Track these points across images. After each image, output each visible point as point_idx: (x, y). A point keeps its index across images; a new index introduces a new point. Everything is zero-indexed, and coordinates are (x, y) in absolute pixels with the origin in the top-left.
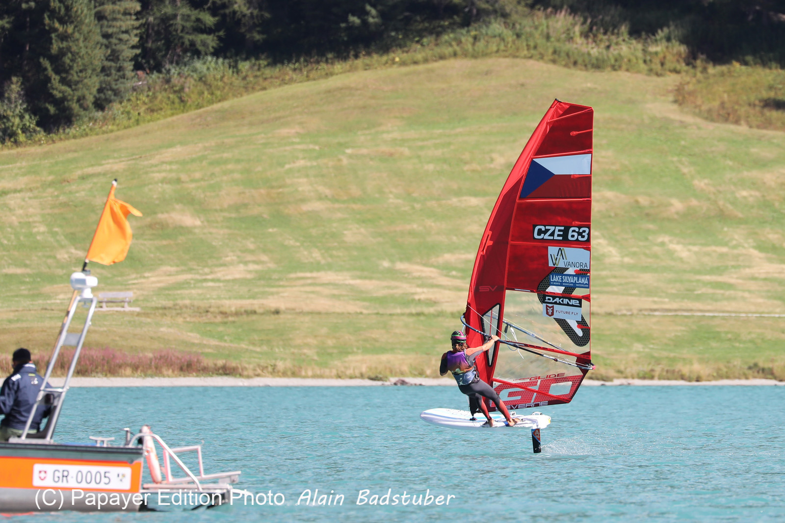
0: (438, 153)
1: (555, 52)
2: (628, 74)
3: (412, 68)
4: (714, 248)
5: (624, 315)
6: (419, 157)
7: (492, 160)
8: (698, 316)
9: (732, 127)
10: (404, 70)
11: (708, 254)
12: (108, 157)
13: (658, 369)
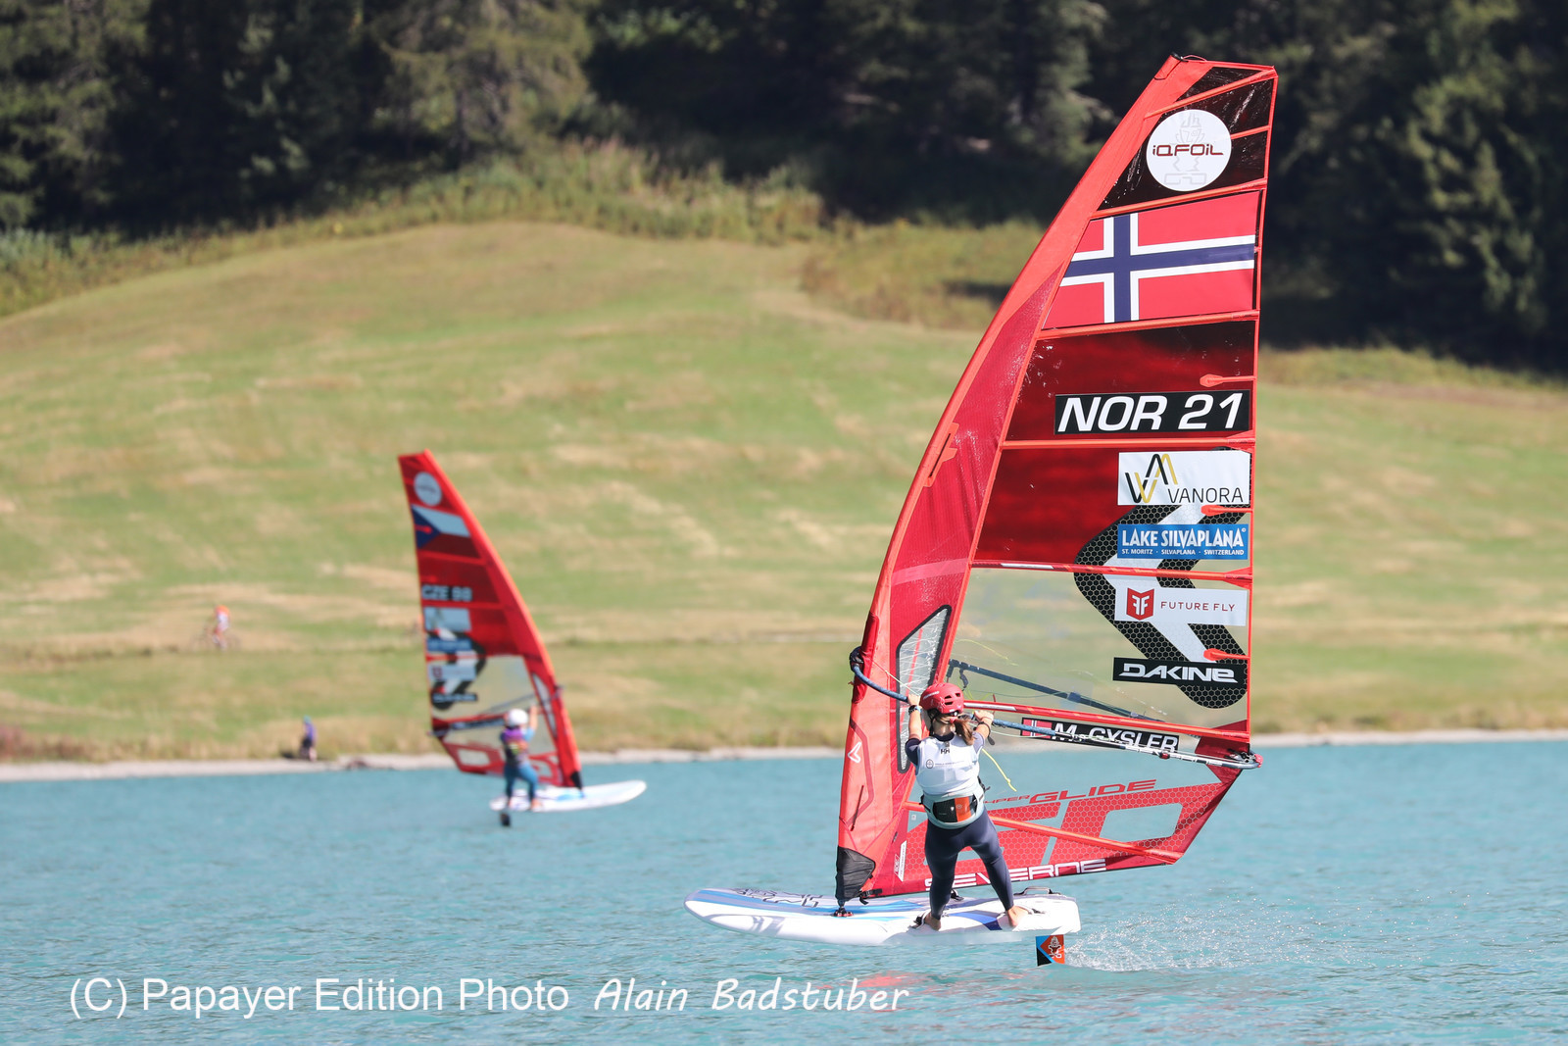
0: (411, 381)
1: (602, 210)
2: (724, 244)
3: (363, 242)
4: (870, 528)
6: (378, 389)
9: (895, 328)
10: (351, 245)
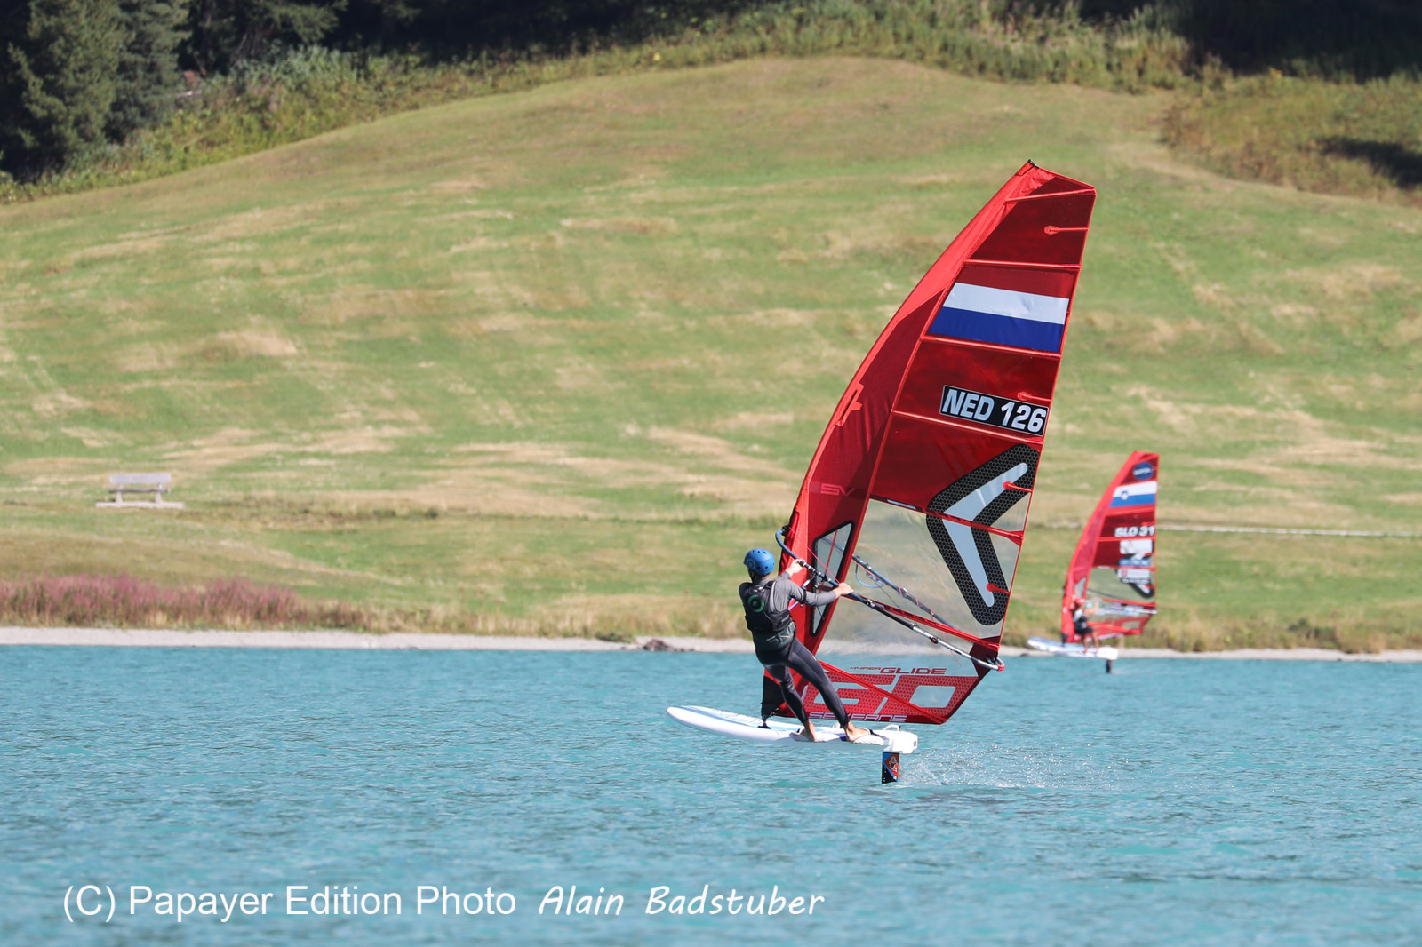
0: (730, 227)
1: (945, 47)
2: (1078, 89)
3: (685, 73)
4: (1230, 408)
5: (1065, 529)
6: (694, 235)
7: (828, 243)
8: (1200, 532)
9: (1267, 189)
10: (671, 76)
11: (1218, 420)
12: (129, 228)
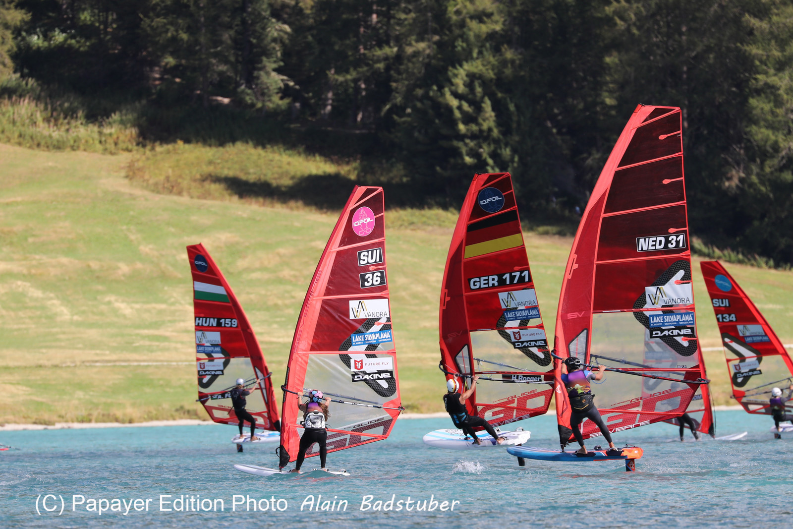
1: (20, 136)
2: (85, 153)
4: (154, 305)
5: (69, 367)
8: (134, 365)
9: (175, 198)
13: (95, 413)
